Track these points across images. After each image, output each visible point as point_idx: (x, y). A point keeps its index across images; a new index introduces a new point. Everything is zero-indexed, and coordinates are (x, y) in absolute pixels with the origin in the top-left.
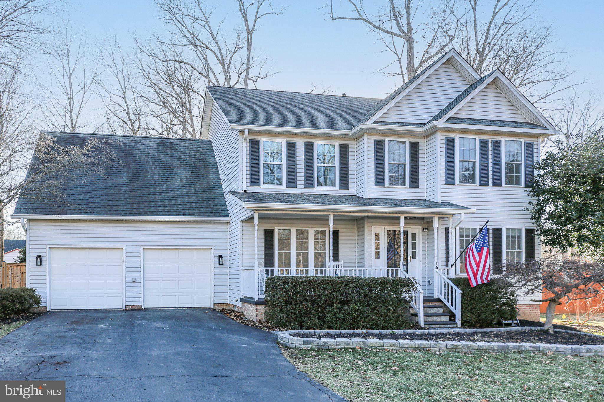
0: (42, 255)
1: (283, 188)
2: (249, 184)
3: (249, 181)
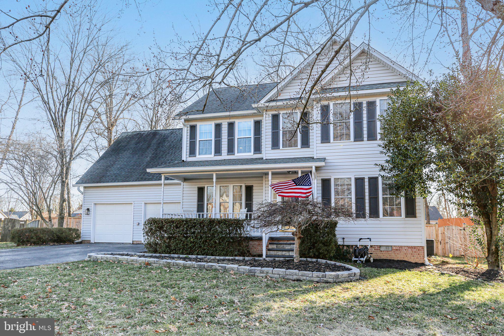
0: (90, 208)
1: (211, 157)
2: (188, 156)
3: (188, 153)
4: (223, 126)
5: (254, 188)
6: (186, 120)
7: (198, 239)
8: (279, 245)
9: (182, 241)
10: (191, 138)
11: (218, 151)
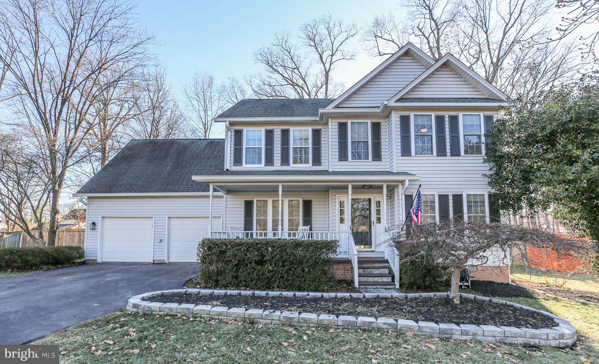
0: (96, 222)
1: (262, 166)
2: (232, 165)
3: (232, 162)
4: (275, 133)
5: (313, 203)
6: (232, 124)
7: (278, 267)
8: (366, 270)
9: (255, 269)
10: (235, 145)
11: (269, 161)
